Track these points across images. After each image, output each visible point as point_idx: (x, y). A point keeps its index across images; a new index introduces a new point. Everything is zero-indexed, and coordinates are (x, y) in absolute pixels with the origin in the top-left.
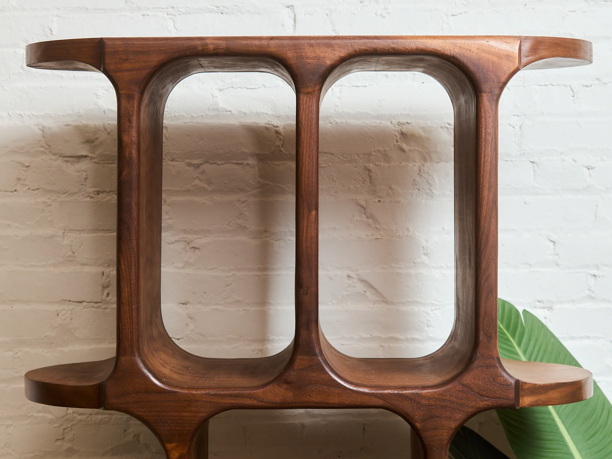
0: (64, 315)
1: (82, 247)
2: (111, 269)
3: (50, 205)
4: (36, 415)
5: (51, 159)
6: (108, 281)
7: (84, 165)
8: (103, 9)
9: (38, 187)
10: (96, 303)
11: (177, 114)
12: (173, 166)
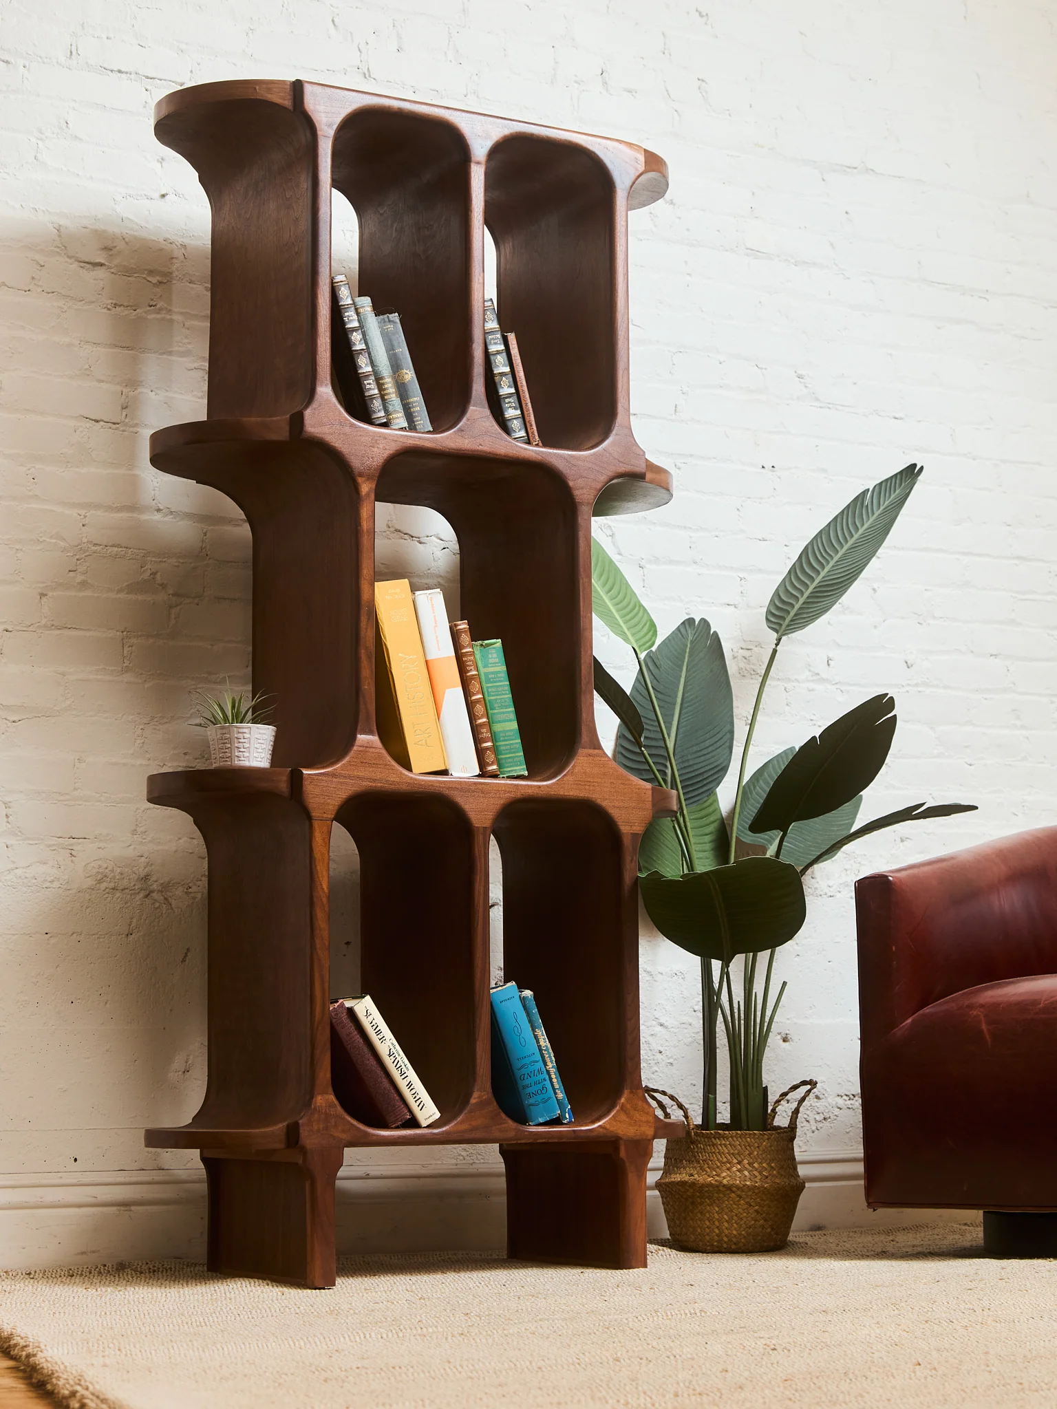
0: (81, 432)
1: (99, 361)
2: (129, 390)
3: (66, 311)
4: (48, 540)
5: (66, 262)
6: (127, 400)
7: (100, 273)
8: (121, 110)
9: (53, 291)
10: (114, 424)
11: (195, 234)
12: (192, 288)
